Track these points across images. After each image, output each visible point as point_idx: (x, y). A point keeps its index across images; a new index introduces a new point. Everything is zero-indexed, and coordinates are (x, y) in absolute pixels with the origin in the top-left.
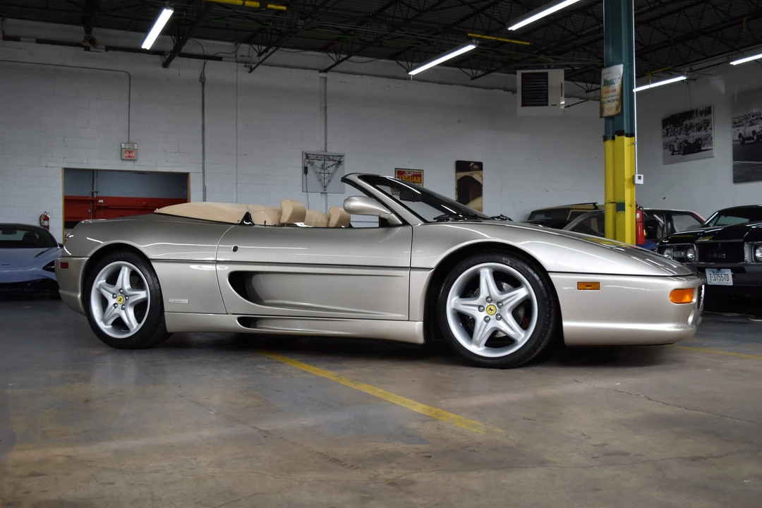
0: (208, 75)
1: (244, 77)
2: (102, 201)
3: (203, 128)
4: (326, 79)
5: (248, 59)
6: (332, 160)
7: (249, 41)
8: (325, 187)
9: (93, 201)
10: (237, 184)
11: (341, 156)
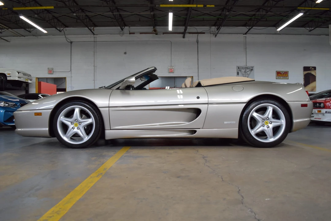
0: (199, 40)
1: (213, 39)
3: (198, 60)
4: (246, 37)
5: (214, 32)
6: (249, 69)
7: (214, 25)
11: (252, 67)
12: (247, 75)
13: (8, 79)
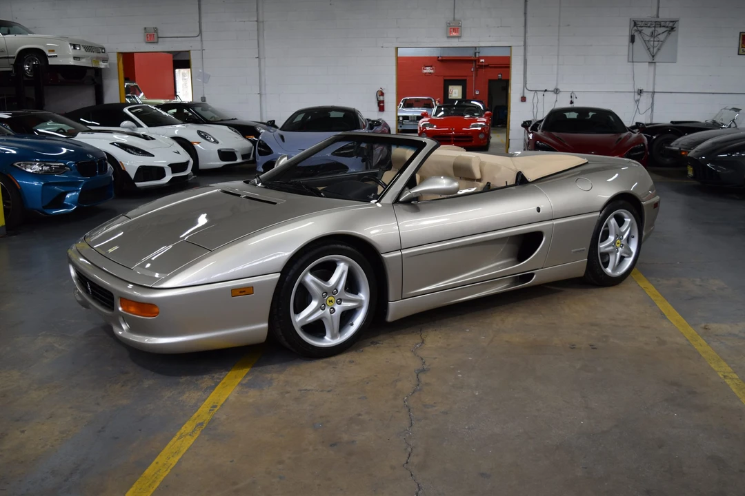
2: (483, 60)
3: (526, 1)
6: (664, 26)
8: (653, 56)
9: (475, 61)
10: (558, 55)
11: (674, 22)
12: (656, 43)
13: (51, 62)
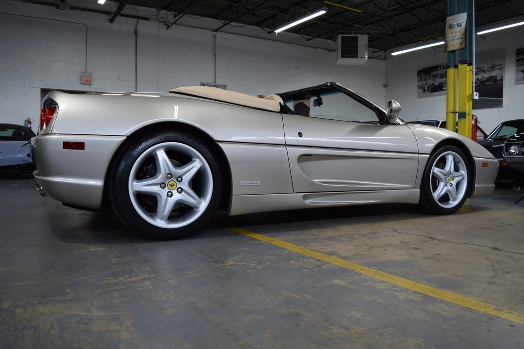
0: (140, 30)
1: (163, 31)
3: (136, 65)
4: (215, 36)
5: (167, 20)
7: (167, 8)
11: (225, 87)
